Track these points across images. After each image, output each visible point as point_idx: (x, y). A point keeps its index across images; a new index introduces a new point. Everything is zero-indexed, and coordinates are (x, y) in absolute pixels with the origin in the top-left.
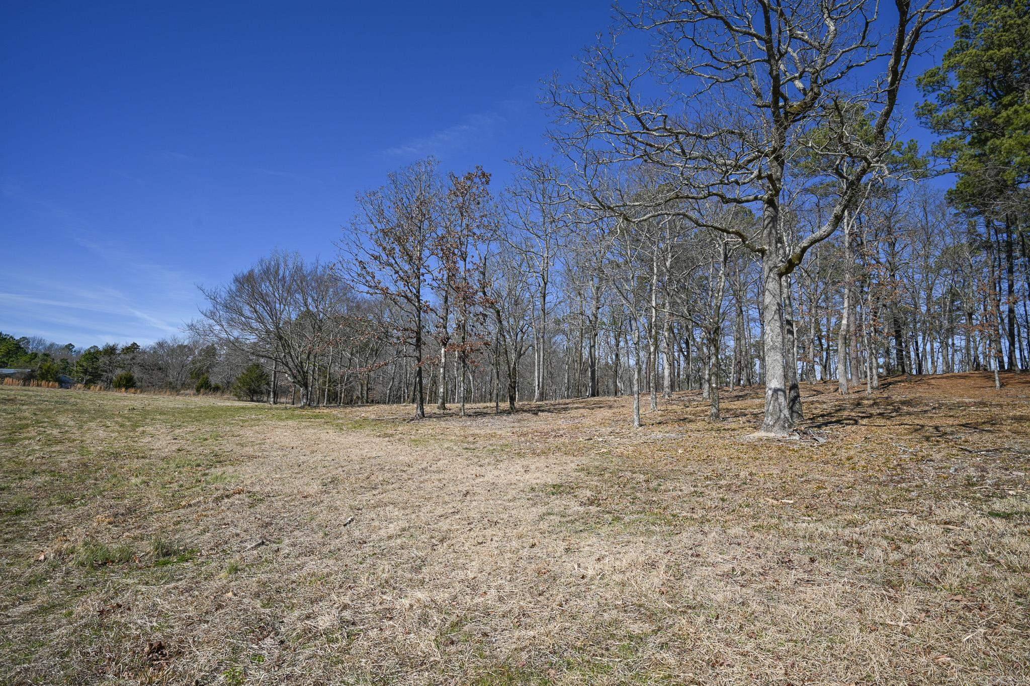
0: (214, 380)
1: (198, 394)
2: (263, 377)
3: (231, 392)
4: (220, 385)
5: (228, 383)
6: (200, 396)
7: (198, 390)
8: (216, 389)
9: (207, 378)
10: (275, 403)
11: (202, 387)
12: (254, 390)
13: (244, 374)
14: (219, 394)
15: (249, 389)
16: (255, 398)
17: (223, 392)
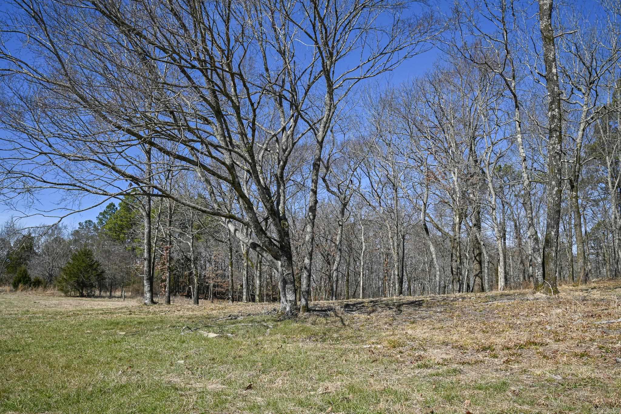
0: (33, 274)
1: (16, 291)
2: (93, 266)
3: (55, 287)
4: (41, 278)
5: (51, 275)
6: (19, 292)
7: (16, 286)
8: (37, 283)
9: (25, 271)
10: (153, 302)
11: (19, 281)
12: (83, 282)
13: (69, 263)
14: (40, 289)
15: (77, 282)
16: (85, 293)
17: (45, 287)
